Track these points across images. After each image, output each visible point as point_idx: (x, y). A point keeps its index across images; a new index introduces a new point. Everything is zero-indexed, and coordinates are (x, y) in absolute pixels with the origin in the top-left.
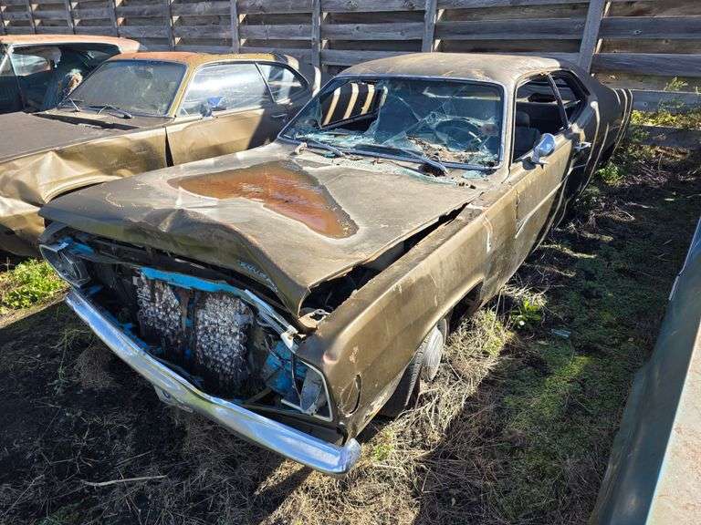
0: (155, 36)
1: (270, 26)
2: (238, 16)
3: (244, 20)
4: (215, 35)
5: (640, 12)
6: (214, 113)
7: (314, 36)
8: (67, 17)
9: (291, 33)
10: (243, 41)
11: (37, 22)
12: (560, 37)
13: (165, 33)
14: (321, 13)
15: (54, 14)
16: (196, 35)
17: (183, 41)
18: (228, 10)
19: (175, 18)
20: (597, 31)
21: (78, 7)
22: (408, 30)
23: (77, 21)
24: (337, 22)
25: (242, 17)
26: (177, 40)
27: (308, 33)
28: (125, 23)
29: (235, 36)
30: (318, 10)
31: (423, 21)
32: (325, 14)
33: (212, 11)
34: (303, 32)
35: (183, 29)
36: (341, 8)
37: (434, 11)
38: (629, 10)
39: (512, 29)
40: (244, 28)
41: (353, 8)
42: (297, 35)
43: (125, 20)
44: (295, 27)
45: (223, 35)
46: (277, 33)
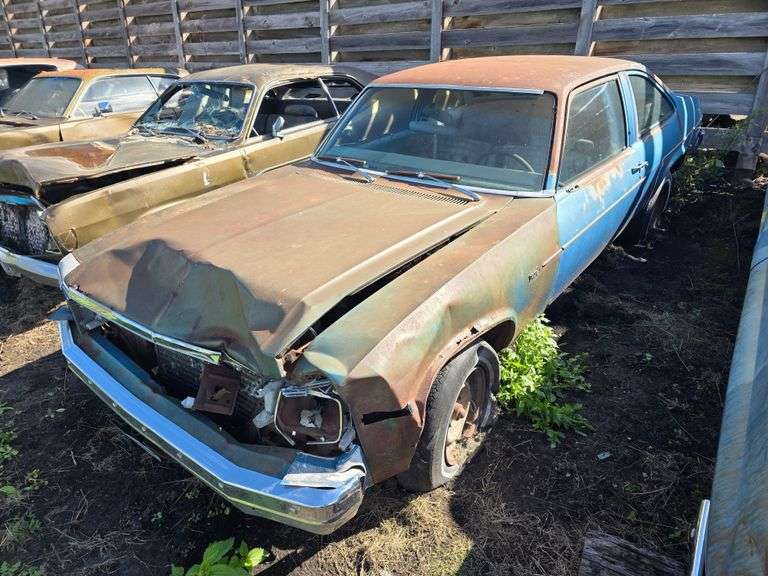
0: (116, 55)
1: (207, 43)
2: (182, 35)
3: (188, 39)
4: (165, 54)
5: (473, 25)
6: (104, 114)
7: (242, 51)
8: (42, 40)
9: (224, 49)
10: (188, 57)
11: (17, 45)
12: (417, 48)
13: (124, 52)
14: (245, 32)
15: (31, 38)
16: (150, 53)
17: (141, 59)
18: (173, 30)
19: (133, 38)
20: (439, 42)
21: (52, 30)
22: (310, 44)
23: (51, 44)
24: (261, 38)
25: (185, 36)
26: (135, 58)
27: (235, 49)
28: (92, 44)
29: (180, 53)
30: (242, 28)
31: (319, 35)
32: (249, 32)
33: (160, 32)
34: (233, 48)
35: (140, 48)
36: (260, 27)
37: (327, 28)
38: (466, 23)
39: (383, 42)
40: (188, 45)
41: (269, 27)
42: (228, 50)
43: (92, 42)
44: (225, 43)
45: (171, 53)
46: (213, 49)
